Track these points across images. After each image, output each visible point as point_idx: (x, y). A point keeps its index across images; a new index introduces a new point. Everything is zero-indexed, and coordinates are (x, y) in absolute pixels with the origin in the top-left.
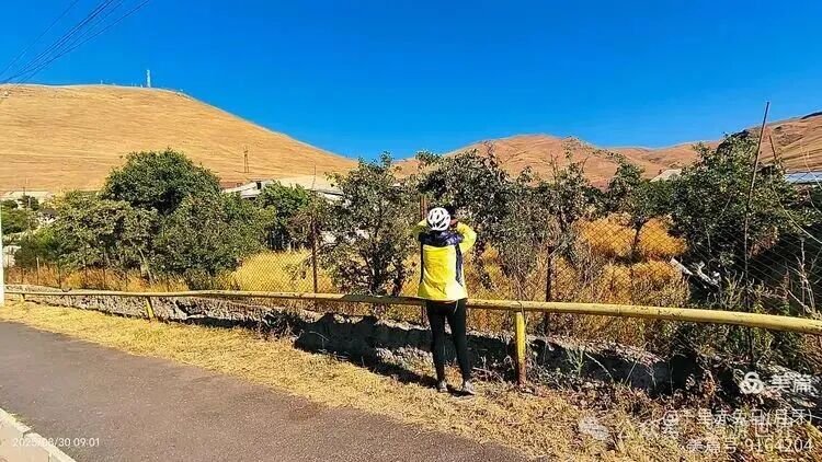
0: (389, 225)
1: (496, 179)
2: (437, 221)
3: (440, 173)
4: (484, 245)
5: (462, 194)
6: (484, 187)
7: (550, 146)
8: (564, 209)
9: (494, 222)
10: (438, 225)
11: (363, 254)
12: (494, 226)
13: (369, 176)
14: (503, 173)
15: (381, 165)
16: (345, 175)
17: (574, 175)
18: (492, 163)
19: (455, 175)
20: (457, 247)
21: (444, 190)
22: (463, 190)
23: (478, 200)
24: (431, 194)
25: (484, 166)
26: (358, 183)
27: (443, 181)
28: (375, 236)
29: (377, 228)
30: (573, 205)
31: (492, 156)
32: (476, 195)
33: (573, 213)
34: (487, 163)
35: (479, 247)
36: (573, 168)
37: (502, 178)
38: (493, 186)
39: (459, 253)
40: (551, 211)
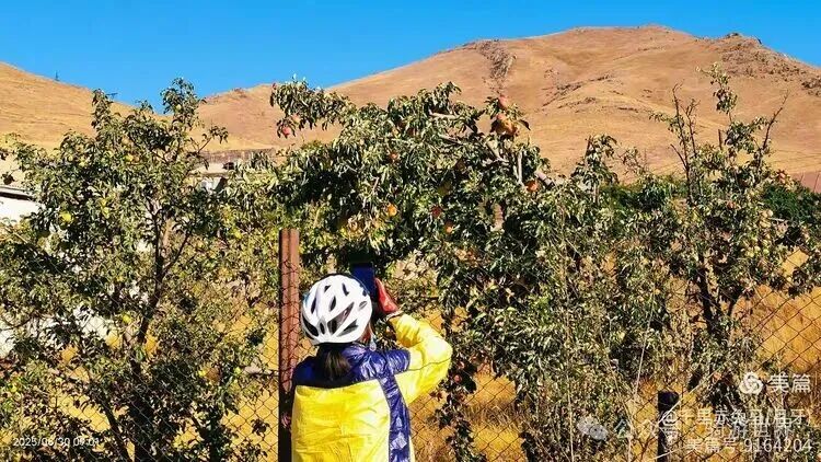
0: (187, 305)
1: (510, 174)
2: (329, 317)
3: (343, 153)
4: (471, 369)
5: (407, 216)
6: (475, 198)
7: (676, 59)
8: (713, 261)
9: (503, 303)
10: (334, 325)
11: (100, 396)
12: (501, 316)
13: (124, 155)
14: (530, 156)
15: (162, 118)
16: (49, 147)
17: (743, 159)
18: (497, 126)
19: (386, 160)
20: (390, 387)
21: (355, 206)
22: (413, 207)
23: (456, 238)
24: (316, 213)
25: (475, 136)
26: (89, 174)
27: (351, 179)
28: (141, 338)
29: (148, 312)
30: (739, 251)
31: (499, 107)
32: (449, 221)
33: (740, 273)
34: (483, 125)
35: (461, 375)
36: (737, 136)
37: (528, 172)
38: (502, 194)
39: (396, 402)
40: (676, 265)
